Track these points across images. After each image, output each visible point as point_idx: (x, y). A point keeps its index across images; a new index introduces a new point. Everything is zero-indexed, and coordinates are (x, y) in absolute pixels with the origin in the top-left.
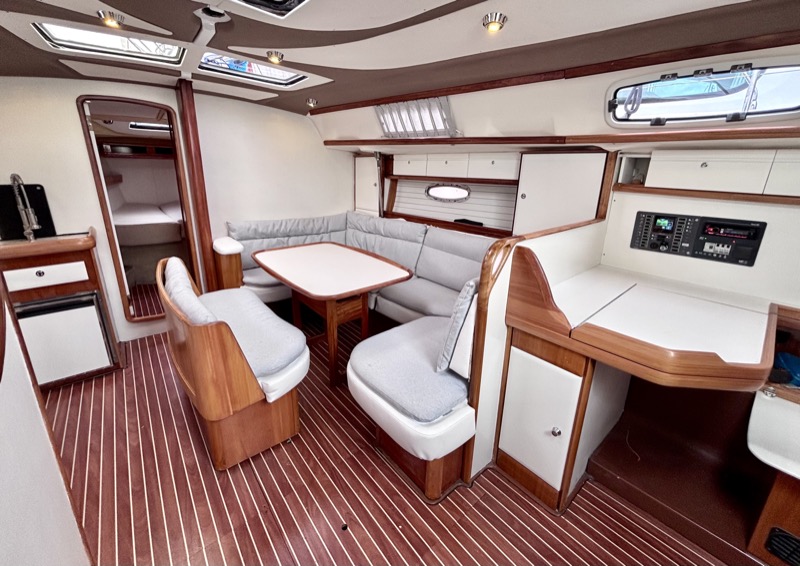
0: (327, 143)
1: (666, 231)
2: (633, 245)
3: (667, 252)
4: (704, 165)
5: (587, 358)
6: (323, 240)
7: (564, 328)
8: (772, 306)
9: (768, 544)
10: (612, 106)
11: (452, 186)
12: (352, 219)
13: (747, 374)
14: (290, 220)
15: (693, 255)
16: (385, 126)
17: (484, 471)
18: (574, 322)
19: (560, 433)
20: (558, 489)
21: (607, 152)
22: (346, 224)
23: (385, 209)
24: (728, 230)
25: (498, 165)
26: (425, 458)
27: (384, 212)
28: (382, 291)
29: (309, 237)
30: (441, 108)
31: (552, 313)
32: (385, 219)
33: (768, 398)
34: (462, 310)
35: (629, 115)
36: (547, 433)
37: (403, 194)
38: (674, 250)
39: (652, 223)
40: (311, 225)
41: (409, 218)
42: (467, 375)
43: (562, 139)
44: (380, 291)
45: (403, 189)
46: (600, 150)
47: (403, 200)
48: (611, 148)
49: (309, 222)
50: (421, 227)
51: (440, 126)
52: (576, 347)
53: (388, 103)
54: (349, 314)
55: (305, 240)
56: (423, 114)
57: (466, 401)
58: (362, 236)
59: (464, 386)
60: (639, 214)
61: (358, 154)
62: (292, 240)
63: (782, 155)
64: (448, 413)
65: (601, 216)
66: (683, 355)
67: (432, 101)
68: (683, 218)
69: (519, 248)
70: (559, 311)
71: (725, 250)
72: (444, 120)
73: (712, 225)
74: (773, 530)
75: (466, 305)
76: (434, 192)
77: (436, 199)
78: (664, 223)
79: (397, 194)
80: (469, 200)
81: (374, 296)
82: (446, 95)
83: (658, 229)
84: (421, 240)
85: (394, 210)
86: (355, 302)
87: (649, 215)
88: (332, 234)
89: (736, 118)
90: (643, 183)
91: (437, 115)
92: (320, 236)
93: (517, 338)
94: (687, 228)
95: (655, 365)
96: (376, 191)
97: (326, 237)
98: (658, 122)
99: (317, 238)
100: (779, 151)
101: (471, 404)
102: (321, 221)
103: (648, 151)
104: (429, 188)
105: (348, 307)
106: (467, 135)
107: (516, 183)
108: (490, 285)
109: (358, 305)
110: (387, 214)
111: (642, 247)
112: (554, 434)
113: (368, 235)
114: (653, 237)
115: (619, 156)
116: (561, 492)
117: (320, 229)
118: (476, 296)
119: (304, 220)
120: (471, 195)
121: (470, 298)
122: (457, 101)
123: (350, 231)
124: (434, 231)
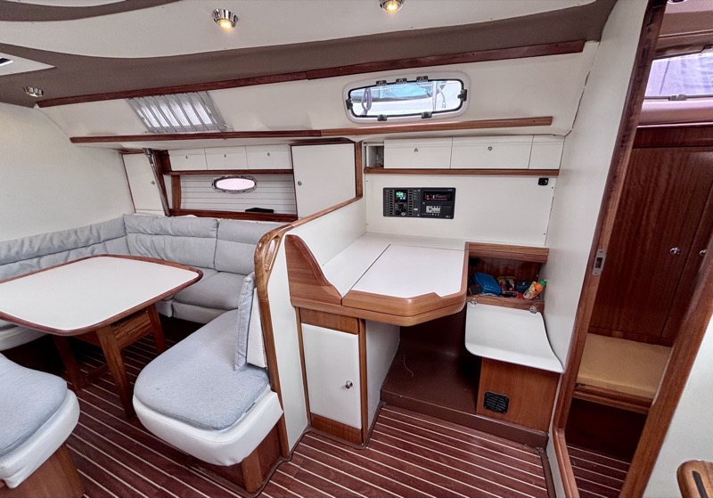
0: (74, 140)
1: (403, 201)
2: (385, 215)
3: (405, 216)
4: (416, 150)
5: (358, 319)
6: (95, 253)
7: (336, 299)
8: (466, 243)
9: (485, 404)
10: (349, 105)
11: (237, 177)
12: (131, 223)
13: (454, 301)
14: (36, 237)
15: (422, 216)
16: (146, 120)
17: (303, 439)
18: (343, 292)
19: (351, 384)
20: (360, 428)
21: (354, 143)
22: (124, 229)
23: (171, 207)
24: (437, 196)
25: (273, 156)
26: (232, 463)
27: (170, 210)
28: (177, 297)
29: (72, 252)
30: (204, 104)
31: (326, 288)
32: (172, 218)
33: (473, 305)
34: (246, 306)
35: (366, 112)
36: (343, 388)
37: (188, 190)
38: (410, 214)
39: (393, 195)
40: (73, 238)
41: (199, 214)
42: (263, 365)
43: (318, 133)
44: (175, 296)
45: (188, 185)
46: (349, 141)
47: (189, 195)
48: (357, 139)
49: (69, 235)
50: (210, 221)
51: (208, 121)
52: (347, 312)
53: (142, 96)
54: (133, 334)
55: (67, 258)
56: (186, 109)
57: (269, 387)
58: (147, 239)
59: (264, 375)
60: (385, 189)
61: (124, 152)
62: (44, 261)
63: (457, 141)
64: (250, 407)
65: (359, 195)
66: (417, 300)
67: (193, 96)
68: (411, 189)
69: (289, 236)
70: (330, 285)
71: (437, 210)
72: (210, 115)
73: (428, 193)
74: (486, 394)
75: (248, 301)
76: (220, 184)
77: (224, 191)
78: (400, 195)
79: (182, 190)
80: (257, 190)
81: (170, 303)
82: (206, 90)
83: (398, 200)
84: (215, 235)
85: (182, 207)
86: (140, 319)
87: (391, 189)
88: (107, 242)
89: (426, 116)
90: (383, 166)
91: (201, 109)
92: (89, 249)
93: (304, 316)
94: (414, 197)
95: (400, 313)
96: (156, 190)
97: (99, 249)
98: (382, 118)
99: (86, 252)
100: (454, 139)
101: (273, 390)
102: (87, 233)
103: (381, 141)
104: (216, 181)
105: (130, 327)
106: (236, 130)
107: (291, 172)
108: (265, 278)
109: (145, 320)
110: (174, 212)
111: (391, 215)
112: (347, 387)
113: (155, 238)
114: (396, 207)
115: (363, 145)
116: (362, 429)
117: (88, 240)
118: (255, 290)
119: (60, 234)
120: (258, 185)
121: (251, 292)
122: (218, 95)
123: (131, 237)
124: (226, 224)
